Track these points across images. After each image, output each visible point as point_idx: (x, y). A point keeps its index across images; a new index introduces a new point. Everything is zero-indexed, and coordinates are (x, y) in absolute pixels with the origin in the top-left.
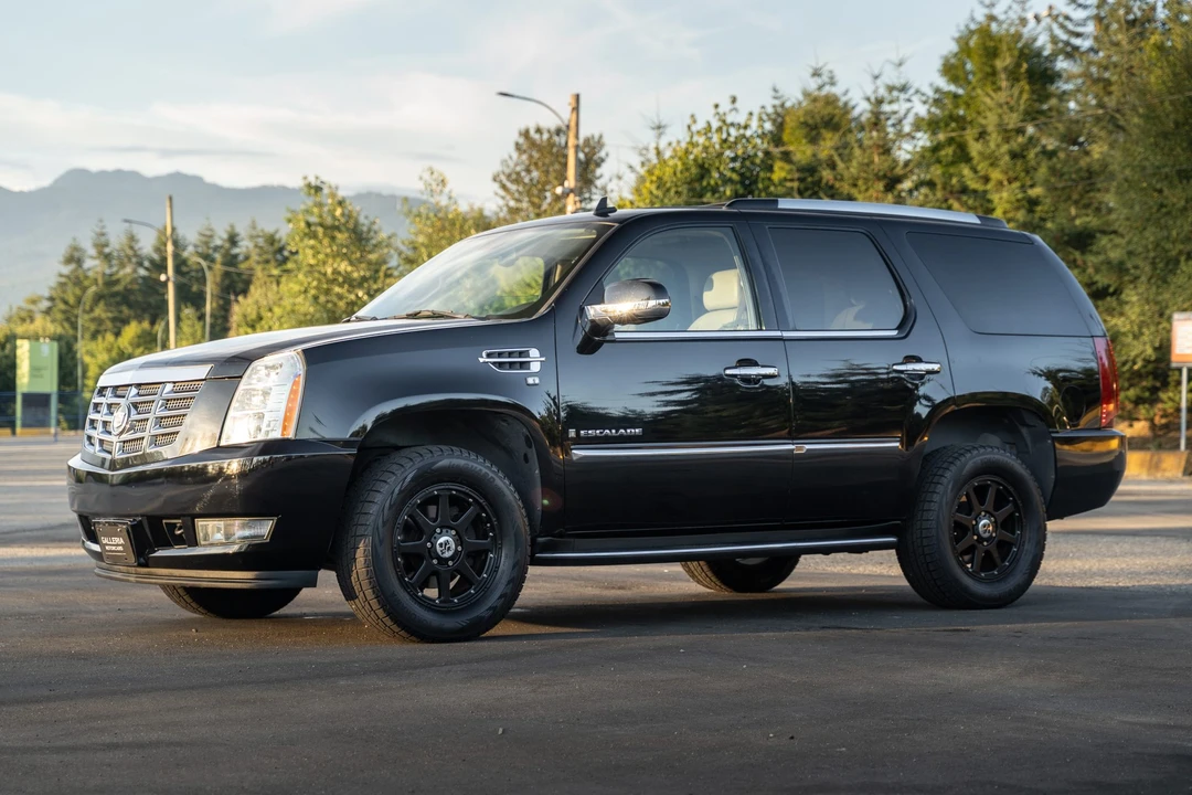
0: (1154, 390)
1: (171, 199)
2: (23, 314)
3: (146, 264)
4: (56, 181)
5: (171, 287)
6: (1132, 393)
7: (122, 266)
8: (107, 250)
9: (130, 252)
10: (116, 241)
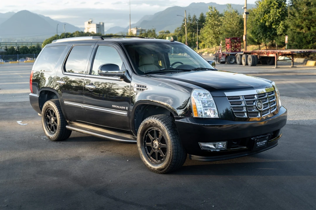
1: (186, 11)
2: (177, 31)
3: (198, 21)
4: (190, 5)
5: (186, 27)
7: (193, 21)
8: (190, 19)
9: (194, 19)
10: (192, 17)
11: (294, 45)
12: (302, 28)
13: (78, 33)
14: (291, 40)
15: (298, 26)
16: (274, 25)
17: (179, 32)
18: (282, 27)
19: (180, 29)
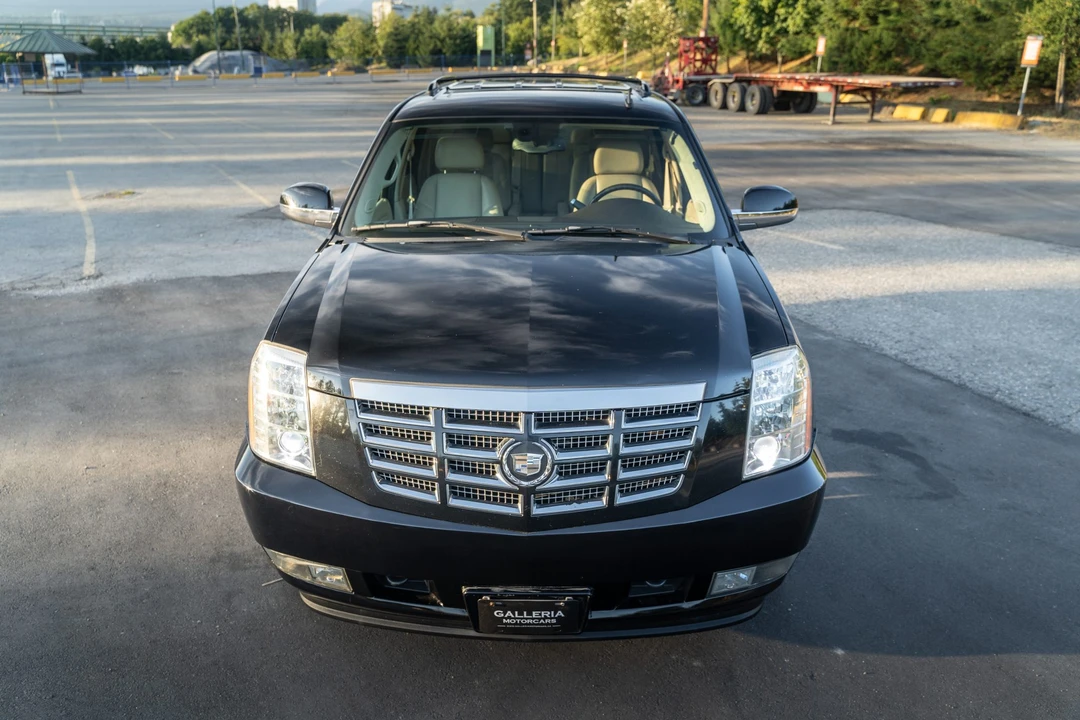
0: (1006, 77)
6: (993, 79)
11: (846, 62)
12: (855, 18)
13: (256, 10)
14: (838, 49)
15: (846, 13)
16: (782, 7)
17: (496, 14)
18: (802, 13)
19: (498, 7)
